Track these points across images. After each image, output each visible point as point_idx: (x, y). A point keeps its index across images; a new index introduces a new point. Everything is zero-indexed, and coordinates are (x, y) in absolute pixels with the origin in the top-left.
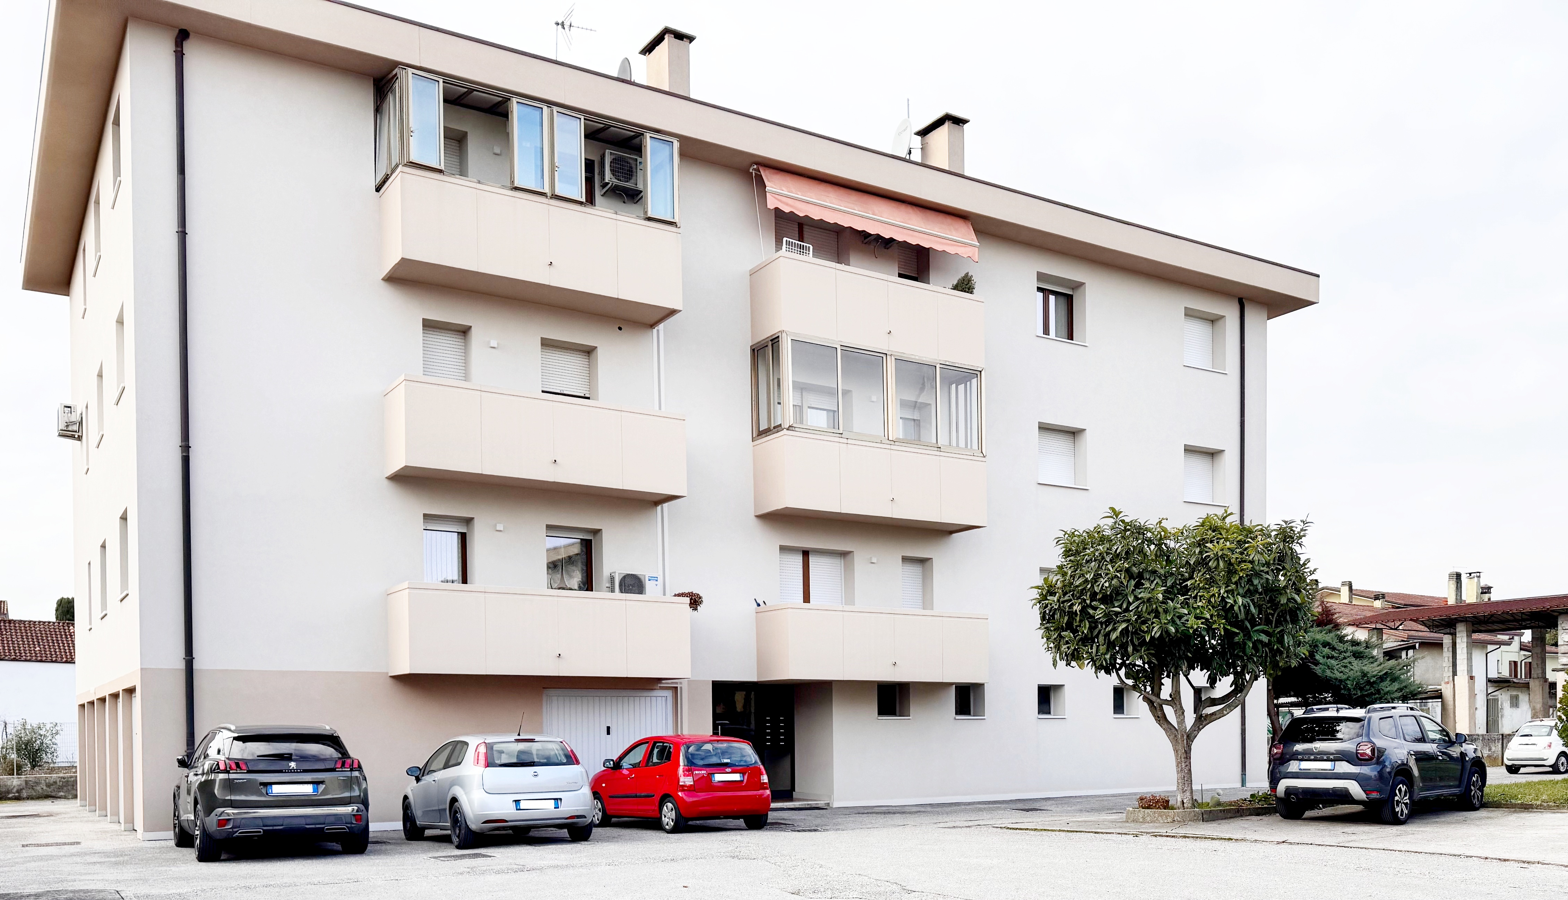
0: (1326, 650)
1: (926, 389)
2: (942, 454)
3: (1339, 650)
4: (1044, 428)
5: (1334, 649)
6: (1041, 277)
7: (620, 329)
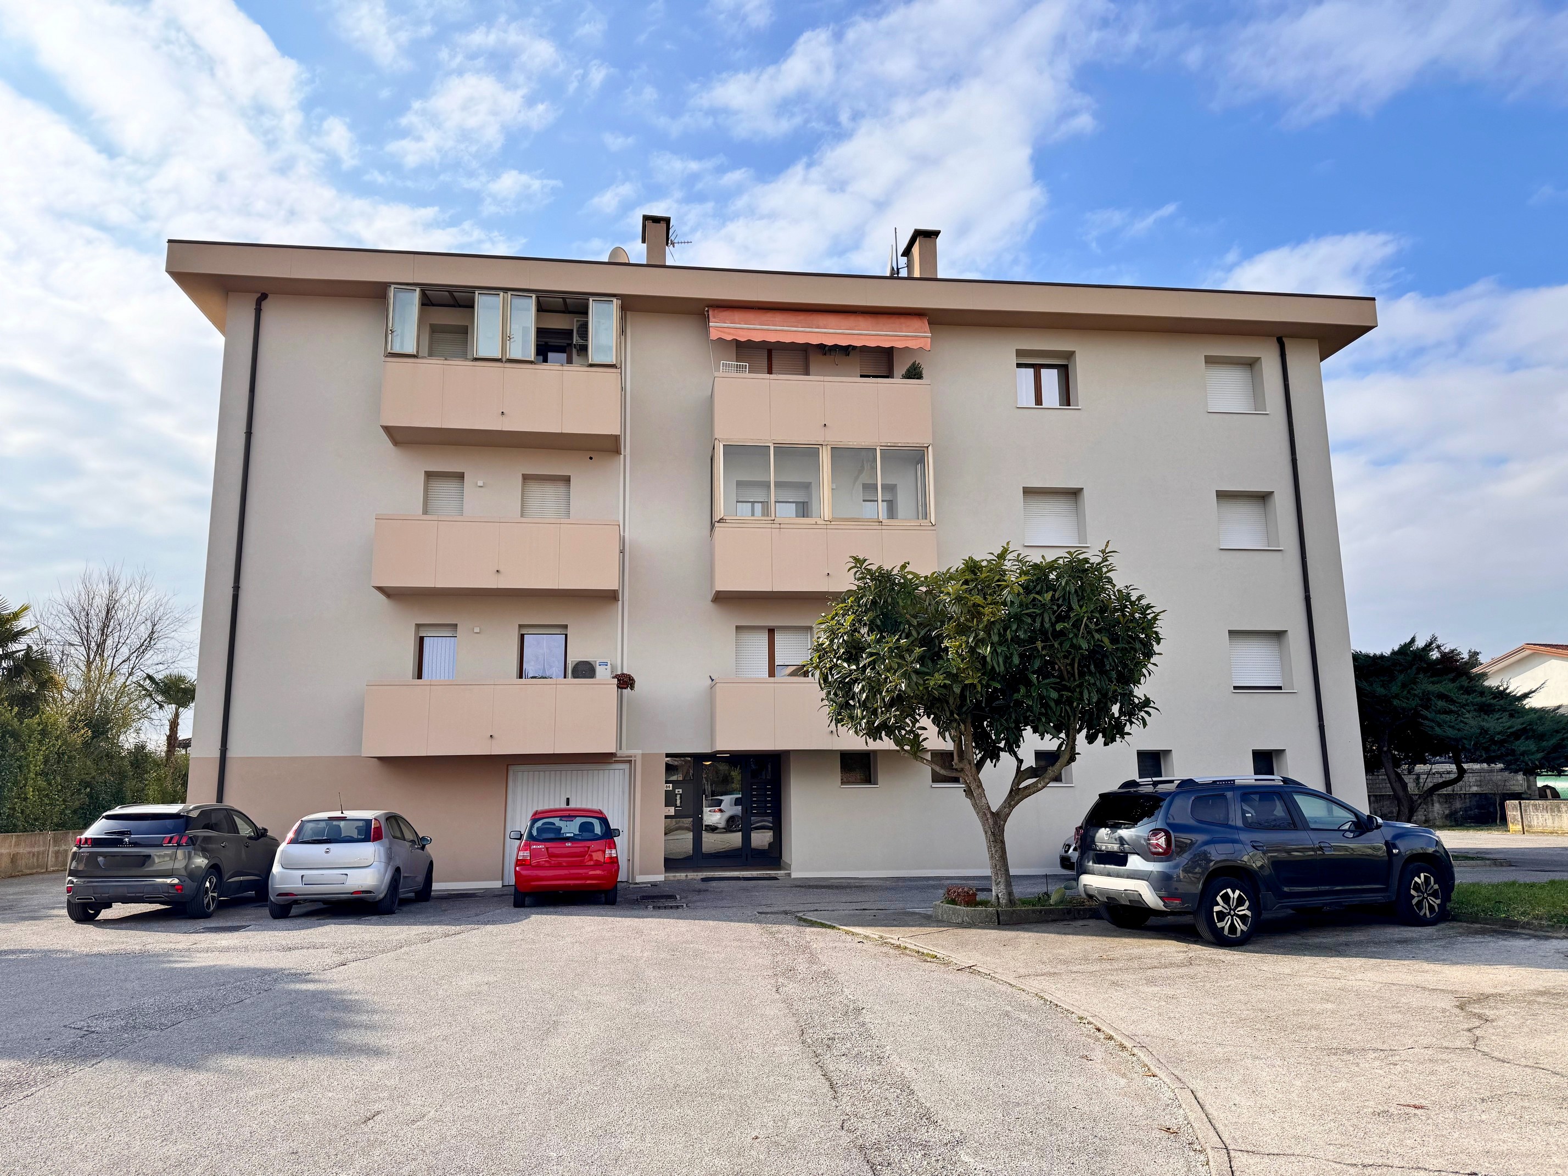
0: (1441, 704)
1: (865, 471)
2: (883, 527)
3: (1460, 703)
4: (1029, 492)
5: (1453, 702)
6: (1019, 353)
7: (591, 458)
